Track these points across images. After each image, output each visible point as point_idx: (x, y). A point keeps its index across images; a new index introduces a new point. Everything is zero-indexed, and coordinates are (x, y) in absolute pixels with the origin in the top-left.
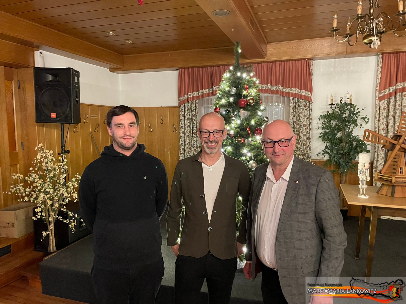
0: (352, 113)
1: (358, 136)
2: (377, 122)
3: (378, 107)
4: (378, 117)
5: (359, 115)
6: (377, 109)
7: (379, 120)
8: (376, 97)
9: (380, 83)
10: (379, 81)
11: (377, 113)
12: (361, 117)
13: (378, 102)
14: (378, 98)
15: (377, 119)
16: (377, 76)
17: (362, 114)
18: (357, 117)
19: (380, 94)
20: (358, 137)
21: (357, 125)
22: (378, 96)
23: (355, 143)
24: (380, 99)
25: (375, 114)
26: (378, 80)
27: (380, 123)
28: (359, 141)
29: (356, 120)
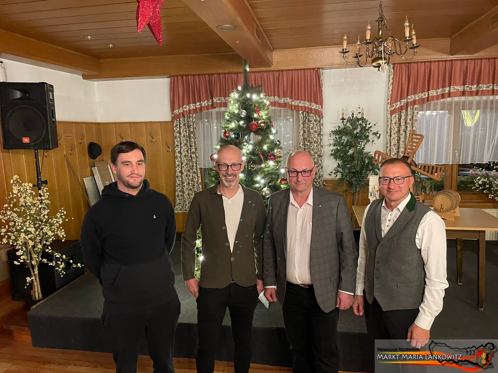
0: (364, 129)
1: (370, 152)
2: (388, 137)
3: (390, 122)
4: (389, 132)
5: (371, 131)
6: (388, 122)
7: (391, 135)
8: (387, 110)
9: (392, 95)
10: (391, 94)
11: (389, 128)
12: (373, 132)
13: (389, 115)
14: (389, 112)
15: (389, 134)
16: (389, 88)
17: (374, 130)
18: (369, 133)
19: (391, 107)
20: (370, 154)
21: (368, 141)
22: (389, 110)
23: (367, 161)
24: (392, 113)
25: (387, 129)
26: (389, 92)
27: (392, 138)
28: (371, 158)
29: (368, 136)
